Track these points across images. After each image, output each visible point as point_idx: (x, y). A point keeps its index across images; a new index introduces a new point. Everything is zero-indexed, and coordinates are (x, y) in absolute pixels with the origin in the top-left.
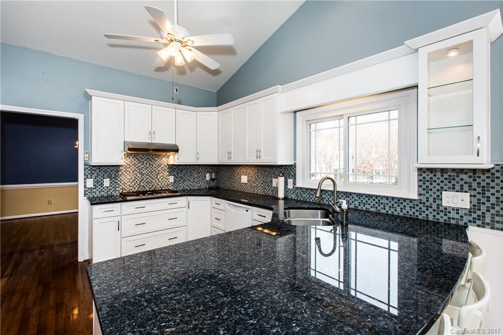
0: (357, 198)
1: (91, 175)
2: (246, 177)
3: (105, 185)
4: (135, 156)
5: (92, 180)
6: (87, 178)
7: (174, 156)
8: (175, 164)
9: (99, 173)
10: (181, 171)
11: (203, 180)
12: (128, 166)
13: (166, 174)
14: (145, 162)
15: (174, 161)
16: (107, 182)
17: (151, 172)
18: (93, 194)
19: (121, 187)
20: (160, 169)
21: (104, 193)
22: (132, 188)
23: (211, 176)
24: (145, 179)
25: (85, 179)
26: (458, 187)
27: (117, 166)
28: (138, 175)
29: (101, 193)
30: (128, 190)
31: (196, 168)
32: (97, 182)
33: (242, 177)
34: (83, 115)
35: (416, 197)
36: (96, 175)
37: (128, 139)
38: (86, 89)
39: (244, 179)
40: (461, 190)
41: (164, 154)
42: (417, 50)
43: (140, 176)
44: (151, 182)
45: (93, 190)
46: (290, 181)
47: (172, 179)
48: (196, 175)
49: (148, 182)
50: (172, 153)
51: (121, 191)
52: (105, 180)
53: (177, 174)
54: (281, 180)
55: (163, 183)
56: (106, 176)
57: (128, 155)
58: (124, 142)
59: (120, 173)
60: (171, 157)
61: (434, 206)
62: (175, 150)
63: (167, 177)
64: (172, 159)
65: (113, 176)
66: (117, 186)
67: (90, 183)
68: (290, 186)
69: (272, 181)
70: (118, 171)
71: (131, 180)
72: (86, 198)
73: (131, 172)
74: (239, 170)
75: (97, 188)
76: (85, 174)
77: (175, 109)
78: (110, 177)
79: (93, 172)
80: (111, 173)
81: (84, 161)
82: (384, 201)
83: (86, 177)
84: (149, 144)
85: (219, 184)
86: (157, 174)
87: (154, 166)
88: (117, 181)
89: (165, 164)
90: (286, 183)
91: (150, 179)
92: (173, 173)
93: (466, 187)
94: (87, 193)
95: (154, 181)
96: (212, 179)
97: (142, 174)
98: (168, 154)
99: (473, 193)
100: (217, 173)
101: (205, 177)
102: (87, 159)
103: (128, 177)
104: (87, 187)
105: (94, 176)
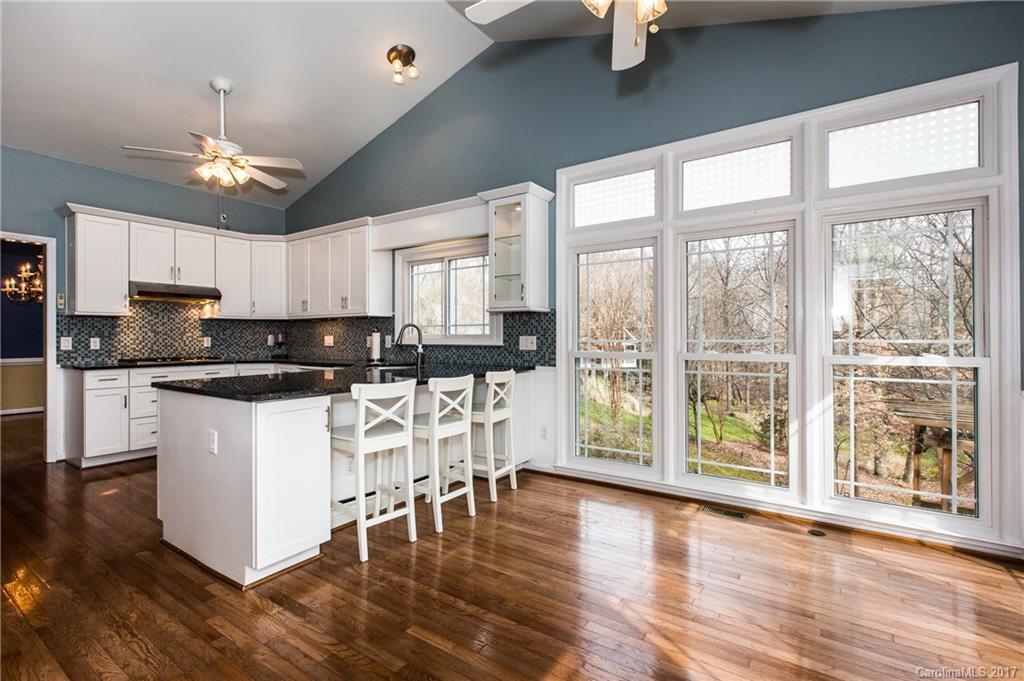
0: (455, 351)
1: (69, 332)
2: (332, 337)
3: (92, 348)
4: (143, 304)
5: (70, 339)
6: (62, 335)
7: (212, 306)
8: (215, 317)
9: (82, 329)
10: (224, 330)
11: (262, 344)
12: (131, 320)
13: (198, 333)
14: (161, 315)
15: (213, 314)
16: (95, 343)
17: (172, 330)
18: (72, 360)
19: (119, 351)
20: (187, 325)
21: (89, 360)
22: (137, 353)
23: (276, 338)
24: (161, 340)
25: (58, 337)
26: (529, 332)
27: (113, 318)
28: (149, 333)
29: (86, 360)
30: (132, 356)
31: (249, 327)
32: (79, 342)
33: (326, 338)
34: (54, 240)
35: (501, 344)
36: (76, 331)
37: (134, 279)
38: (68, 204)
39: (329, 340)
40: (531, 334)
41: (193, 303)
42: (487, 202)
43: (152, 335)
44: (172, 345)
45: (72, 355)
46: (388, 338)
47: (207, 342)
48: (250, 337)
49: (166, 346)
50: (208, 301)
51: (119, 357)
52: (92, 340)
53: (218, 334)
54: (376, 337)
55: (192, 348)
56: (93, 333)
57: (133, 303)
58: (130, 282)
59: (118, 330)
60: (207, 308)
61: (514, 351)
62: (216, 296)
63: (200, 339)
64: (209, 311)
65: (106, 334)
66: (113, 349)
67: (67, 344)
68: (388, 344)
69: (365, 341)
70: (114, 327)
71: (137, 342)
72: (59, 366)
73: (137, 328)
74: (320, 329)
75: (79, 352)
76: (58, 329)
77: (213, 236)
78: (100, 335)
79: (72, 327)
80: (103, 329)
81: (57, 309)
82: (478, 351)
83: (60, 334)
84: (169, 286)
85: (290, 352)
86: (183, 334)
87: (177, 320)
88: (112, 342)
89: (197, 318)
90: (383, 342)
91: (169, 341)
92: (209, 333)
93: (534, 332)
94: (61, 358)
95: (176, 344)
96: (278, 344)
97: (156, 333)
98: (202, 303)
99: (539, 335)
100: (286, 335)
101: (266, 340)
102: (62, 307)
103: (132, 336)
104: (62, 348)
105: (72, 333)
